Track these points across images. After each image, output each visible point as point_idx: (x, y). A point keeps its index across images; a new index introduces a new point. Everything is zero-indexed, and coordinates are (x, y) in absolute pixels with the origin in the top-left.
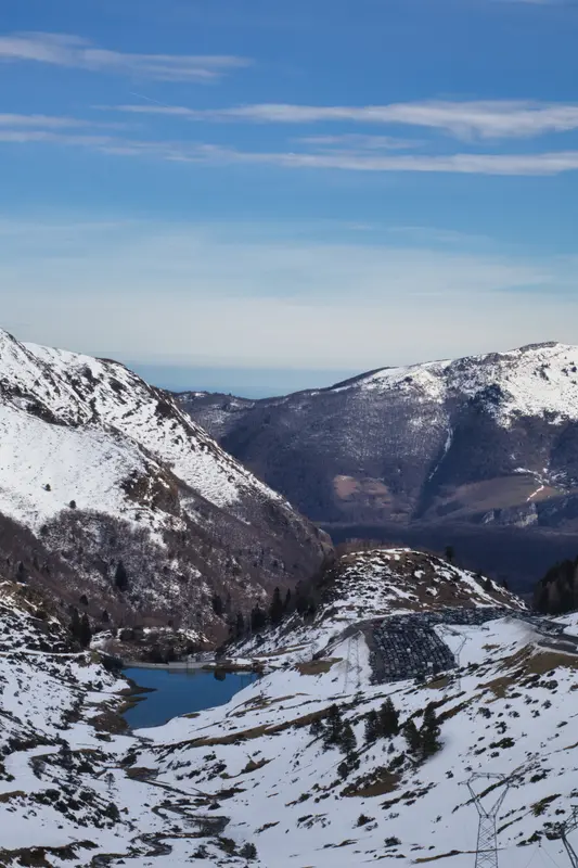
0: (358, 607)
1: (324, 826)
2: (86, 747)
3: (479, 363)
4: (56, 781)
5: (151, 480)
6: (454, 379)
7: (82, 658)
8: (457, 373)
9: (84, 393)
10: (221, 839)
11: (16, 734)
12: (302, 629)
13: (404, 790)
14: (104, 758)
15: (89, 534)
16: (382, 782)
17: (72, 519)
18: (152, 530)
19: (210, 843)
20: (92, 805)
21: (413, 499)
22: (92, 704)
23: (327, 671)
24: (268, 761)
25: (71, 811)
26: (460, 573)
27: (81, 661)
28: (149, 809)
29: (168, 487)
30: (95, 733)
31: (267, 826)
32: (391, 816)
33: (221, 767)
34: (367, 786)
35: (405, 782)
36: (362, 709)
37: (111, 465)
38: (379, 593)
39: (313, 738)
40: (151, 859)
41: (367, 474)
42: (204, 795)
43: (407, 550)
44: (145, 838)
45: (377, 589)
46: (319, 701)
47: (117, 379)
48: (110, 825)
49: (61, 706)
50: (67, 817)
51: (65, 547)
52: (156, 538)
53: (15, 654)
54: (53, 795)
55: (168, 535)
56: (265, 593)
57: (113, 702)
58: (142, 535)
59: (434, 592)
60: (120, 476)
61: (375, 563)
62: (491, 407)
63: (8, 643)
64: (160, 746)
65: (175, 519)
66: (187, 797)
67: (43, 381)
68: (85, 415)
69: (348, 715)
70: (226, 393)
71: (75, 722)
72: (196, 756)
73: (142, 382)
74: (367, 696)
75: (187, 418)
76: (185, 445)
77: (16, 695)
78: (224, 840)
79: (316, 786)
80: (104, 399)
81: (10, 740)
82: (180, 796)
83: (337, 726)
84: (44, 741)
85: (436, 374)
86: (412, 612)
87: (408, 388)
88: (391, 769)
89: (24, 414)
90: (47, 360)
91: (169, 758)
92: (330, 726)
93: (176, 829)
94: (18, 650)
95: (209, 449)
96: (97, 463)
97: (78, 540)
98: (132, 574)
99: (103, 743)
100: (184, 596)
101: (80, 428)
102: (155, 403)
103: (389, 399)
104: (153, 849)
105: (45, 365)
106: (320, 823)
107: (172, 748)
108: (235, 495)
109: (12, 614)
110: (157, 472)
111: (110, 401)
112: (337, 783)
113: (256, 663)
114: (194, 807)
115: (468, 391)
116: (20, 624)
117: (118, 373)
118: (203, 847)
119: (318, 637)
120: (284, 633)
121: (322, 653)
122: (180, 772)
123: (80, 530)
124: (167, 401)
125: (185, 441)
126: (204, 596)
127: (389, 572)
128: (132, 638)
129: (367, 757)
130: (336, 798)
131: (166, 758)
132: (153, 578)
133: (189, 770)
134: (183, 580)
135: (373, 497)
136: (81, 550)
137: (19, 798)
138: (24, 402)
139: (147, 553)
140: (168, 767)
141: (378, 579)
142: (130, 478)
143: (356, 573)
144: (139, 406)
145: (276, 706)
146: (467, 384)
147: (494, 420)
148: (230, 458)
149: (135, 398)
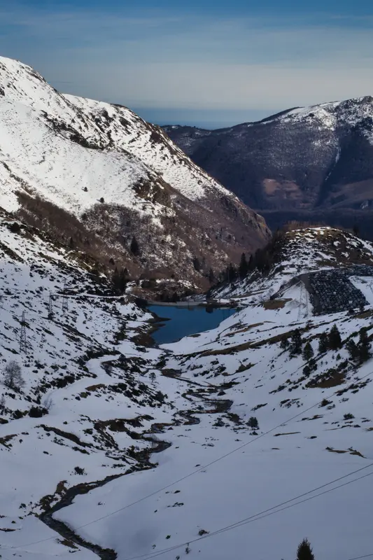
0: (297, 265)
1: (299, 406)
2: (133, 356)
3: (358, 103)
4: (121, 377)
5: (152, 184)
6: (342, 114)
7: (122, 299)
8: (343, 110)
9: (103, 127)
10: (229, 414)
11: (90, 348)
12: (261, 280)
13: (349, 383)
14: (144, 362)
15: (113, 219)
16: (333, 378)
17: (101, 210)
18: (153, 216)
19: (223, 416)
20: (147, 393)
21: (315, 194)
22: (131, 329)
23: (282, 307)
24: (253, 365)
25: (134, 397)
26: (363, 242)
27: (122, 301)
28: (180, 395)
29: (163, 188)
30: (136, 347)
31: (259, 406)
32: (344, 400)
33: (223, 369)
34: (324, 381)
35: (349, 378)
36: (314, 332)
37: (125, 174)
38: (311, 256)
39: (282, 350)
40: (188, 427)
41: (284, 178)
42: (212, 386)
43: (328, 228)
44: (181, 413)
45: (309, 254)
46: (283, 327)
47: (125, 117)
48: (159, 406)
49: (113, 330)
50: (132, 400)
51: (98, 227)
52: (156, 221)
53: (81, 297)
54: (122, 386)
55: (164, 219)
56: (227, 256)
57: (144, 327)
58: (147, 219)
59: (347, 255)
60: (132, 182)
61: (308, 237)
62: (366, 132)
63: (76, 290)
64: (181, 356)
65: (168, 209)
66: (203, 388)
67: (77, 120)
68: (104, 142)
69: (304, 336)
70: (193, 126)
71: (123, 340)
72: (206, 362)
73: (141, 119)
74: (315, 323)
75: (171, 143)
76: (169, 160)
77: (84, 323)
78: (232, 415)
79: (288, 381)
80: (116, 131)
81: (87, 352)
82: (198, 387)
83: (299, 342)
84: (107, 352)
85: (329, 111)
86: (333, 268)
87: (311, 121)
88: (339, 370)
89: (68, 141)
90: (79, 106)
91: (188, 363)
92: (293, 342)
93: (200, 408)
94: (82, 294)
95: (185, 163)
96: (117, 173)
97: (107, 224)
98: (142, 245)
99: (141, 353)
100: (175, 258)
101: (105, 151)
102: (150, 133)
103: (299, 128)
104: (188, 421)
105: (77, 109)
106: (295, 405)
107: (189, 356)
108: (202, 193)
109: (77, 271)
110: (155, 179)
111: (120, 132)
112: (303, 379)
113: (233, 302)
114: (208, 394)
115: (351, 122)
116: (82, 278)
117: (125, 114)
118: (219, 419)
119: (272, 285)
120: (249, 282)
121: (276, 296)
122: (196, 371)
123: (108, 217)
124: (157, 132)
125: (170, 158)
126: (188, 258)
127: (317, 242)
128: (149, 286)
129: (322, 363)
130: (303, 388)
131: (185, 363)
132: (155, 247)
133: (201, 370)
134: (174, 248)
135: (288, 193)
136: (108, 229)
137: (102, 388)
138: (68, 134)
139: (151, 231)
140: (188, 368)
141: (310, 247)
142: (138, 183)
143: (295, 243)
144: (139, 136)
145: (254, 329)
146: (350, 117)
147: (368, 141)
148: (199, 168)
149: (136, 130)
